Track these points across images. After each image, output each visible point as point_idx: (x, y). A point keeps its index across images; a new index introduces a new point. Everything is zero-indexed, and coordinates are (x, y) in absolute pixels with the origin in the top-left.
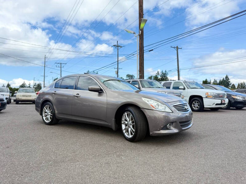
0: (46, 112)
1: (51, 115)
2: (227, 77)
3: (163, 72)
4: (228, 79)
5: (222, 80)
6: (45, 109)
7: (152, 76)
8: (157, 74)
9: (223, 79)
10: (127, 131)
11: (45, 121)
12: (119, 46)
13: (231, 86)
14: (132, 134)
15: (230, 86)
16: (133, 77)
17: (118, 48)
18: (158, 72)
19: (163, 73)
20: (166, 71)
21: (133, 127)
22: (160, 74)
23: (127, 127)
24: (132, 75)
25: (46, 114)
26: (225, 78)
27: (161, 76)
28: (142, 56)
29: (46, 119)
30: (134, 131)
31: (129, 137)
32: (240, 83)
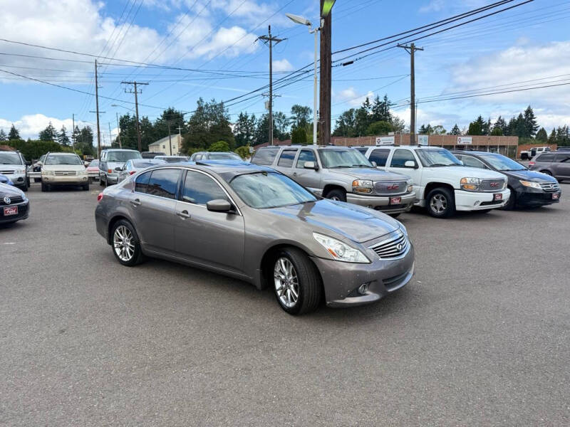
0: (120, 240)
1: (131, 247)
2: (529, 112)
3: (380, 101)
4: (533, 115)
5: (516, 118)
6: (118, 234)
7: (352, 110)
8: (364, 104)
9: (521, 116)
10: (285, 293)
11: (121, 257)
12: (269, 39)
13: (536, 132)
14: (292, 301)
15: (534, 134)
16: (309, 111)
17: (271, 42)
18: (367, 101)
19: (379, 103)
20: (386, 97)
21: (296, 288)
22: (372, 103)
23: (284, 286)
24: (306, 108)
25: (121, 243)
26: (523, 113)
27: (374, 111)
28: (327, 76)
29: (121, 253)
30: (297, 296)
31: (287, 305)
32: (557, 128)
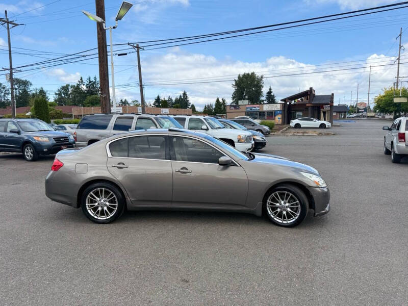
2: (185, 94)
3: (91, 80)
4: (187, 97)
5: (178, 98)
7: (68, 86)
8: (79, 82)
9: (180, 96)
12: (11, 23)
13: (190, 107)
15: (189, 108)
17: (8, 25)
18: (81, 79)
19: (90, 82)
20: (95, 78)
22: (86, 81)
26: (182, 95)
27: (87, 87)
32: (207, 105)
